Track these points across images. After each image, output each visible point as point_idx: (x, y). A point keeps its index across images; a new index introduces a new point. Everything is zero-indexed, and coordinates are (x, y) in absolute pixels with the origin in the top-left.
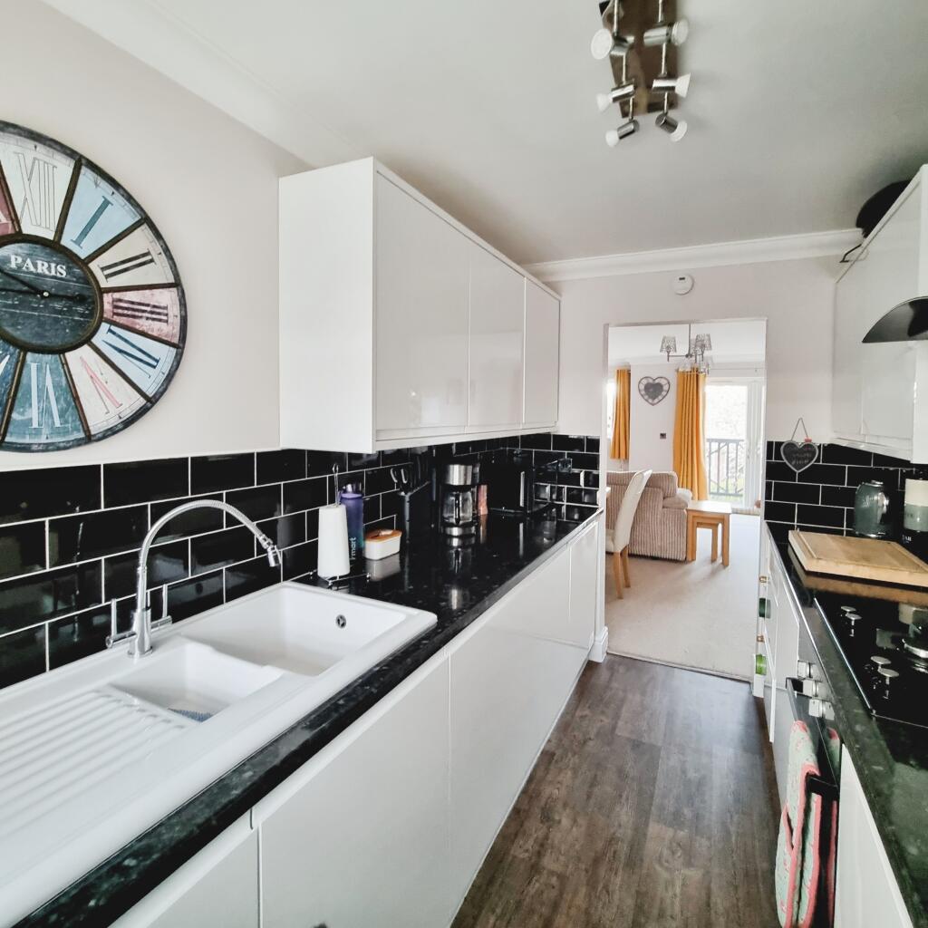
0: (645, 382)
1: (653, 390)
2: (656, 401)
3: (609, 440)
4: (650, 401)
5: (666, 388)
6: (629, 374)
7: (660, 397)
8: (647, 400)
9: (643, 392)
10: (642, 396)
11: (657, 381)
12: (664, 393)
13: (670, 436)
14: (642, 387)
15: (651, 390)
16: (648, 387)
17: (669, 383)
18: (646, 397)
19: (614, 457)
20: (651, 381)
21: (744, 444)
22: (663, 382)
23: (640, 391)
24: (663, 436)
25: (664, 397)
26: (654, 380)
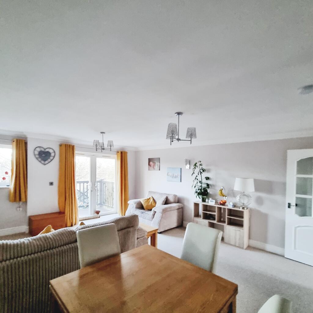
0: (38, 149)
1: (44, 156)
2: (47, 162)
3: (10, 192)
4: (43, 162)
5: (53, 154)
6: (26, 144)
7: (49, 160)
8: (40, 162)
9: (37, 156)
10: (37, 158)
11: (47, 150)
12: (51, 158)
14: (37, 153)
16: (40, 153)
17: (54, 152)
18: (40, 159)
20: (43, 150)
21: (89, 184)
22: (51, 151)
23: (35, 155)
24: (51, 184)
25: (52, 160)
26: (45, 149)
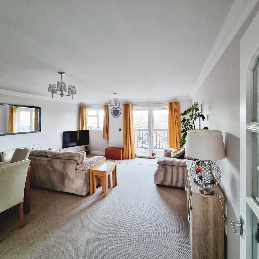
0: (113, 109)
2: (117, 116)
4: (115, 116)
5: (120, 112)
6: (108, 107)
7: (118, 115)
8: (114, 116)
9: (113, 113)
10: (112, 115)
11: (117, 109)
12: (119, 114)
13: (122, 130)
14: (112, 111)
15: (115, 113)
16: (114, 111)
17: (121, 110)
19: (104, 138)
20: (115, 109)
22: (119, 109)
23: (111, 113)
24: (120, 130)
25: (119, 115)
26: (116, 109)
